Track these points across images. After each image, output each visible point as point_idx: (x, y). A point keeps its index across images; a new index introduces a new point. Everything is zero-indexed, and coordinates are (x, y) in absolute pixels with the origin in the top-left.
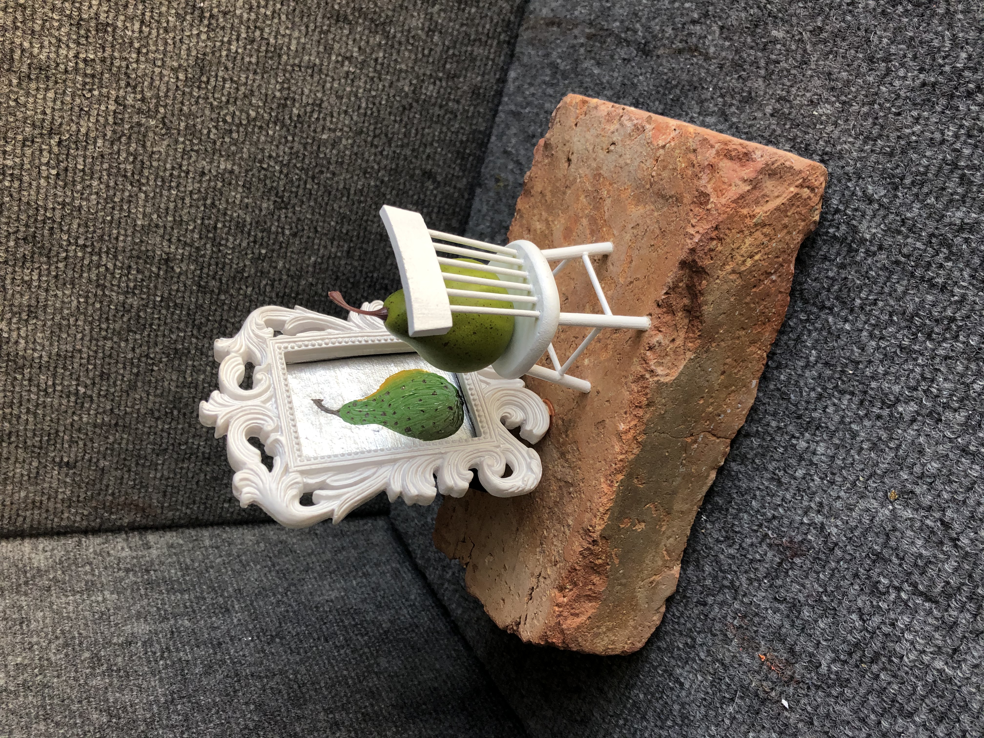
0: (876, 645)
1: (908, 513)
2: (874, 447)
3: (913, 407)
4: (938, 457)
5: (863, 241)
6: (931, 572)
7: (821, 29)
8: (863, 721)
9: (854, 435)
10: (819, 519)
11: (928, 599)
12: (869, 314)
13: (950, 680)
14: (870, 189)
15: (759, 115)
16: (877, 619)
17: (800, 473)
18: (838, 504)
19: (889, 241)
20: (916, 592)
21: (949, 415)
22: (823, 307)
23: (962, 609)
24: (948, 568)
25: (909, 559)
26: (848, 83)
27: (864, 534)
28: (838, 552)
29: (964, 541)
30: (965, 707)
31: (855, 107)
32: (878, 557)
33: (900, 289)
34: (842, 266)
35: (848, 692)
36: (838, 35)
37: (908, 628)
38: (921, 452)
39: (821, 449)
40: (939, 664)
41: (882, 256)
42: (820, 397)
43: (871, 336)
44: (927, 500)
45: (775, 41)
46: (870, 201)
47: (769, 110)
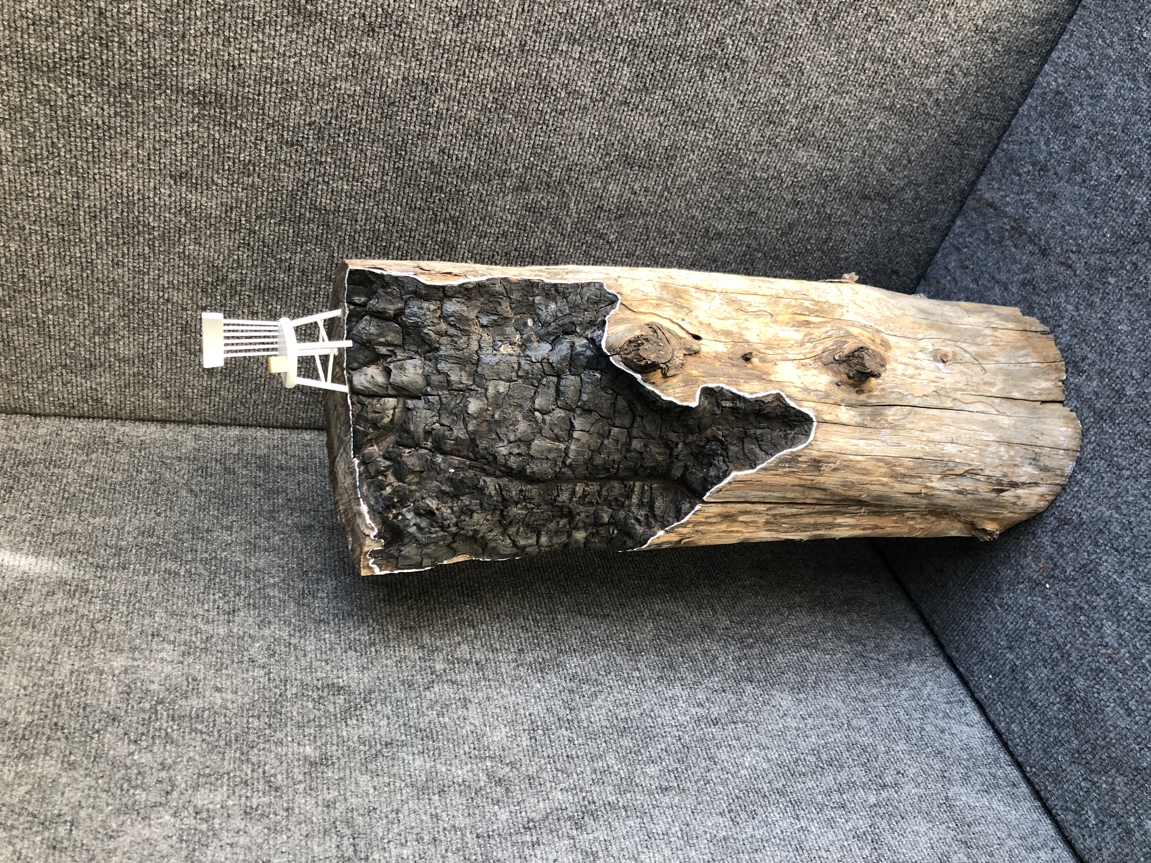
0: (1091, 566)
1: (1117, 516)
2: (1109, 486)
3: (1128, 473)
4: (1133, 495)
5: (1125, 395)
6: (1120, 540)
7: (1131, 289)
8: (1080, 596)
9: (1103, 478)
10: (1079, 510)
11: (1117, 550)
12: (1121, 428)
13: (1117, 583)
14: (1134, 373)
15: (1094, 316)
16: (1094, 556)
17: (1075, 489)
18: (1089, 506)
19: (1136, 399)
20: (1112, 547)
21: (1141, 479)
22: (1102, 419)
23: (1128, 556)
24: (1127, 540)
25: (1113, 534)
26: (1136, 320)
27: (1097, 521)
28: (1085, 526)
29: (1135, 530)
30: (1121, 594)
31: (1137, 333)
32: (1101, 531)
33: (1135, 422)
34: (1114, 403)
35: (1076, 584)
36: (1137, 295)
37: (1106, 561)
38: (1128, 492)
39: (1087, 481)
40: (1115, 576)
41: (1132, 404)
42: (1091, 458)
43: (1119, 438)
44: (1124, 512)
45: (1110, 284)
46: (1133, 378)
47: (1099, 316)
